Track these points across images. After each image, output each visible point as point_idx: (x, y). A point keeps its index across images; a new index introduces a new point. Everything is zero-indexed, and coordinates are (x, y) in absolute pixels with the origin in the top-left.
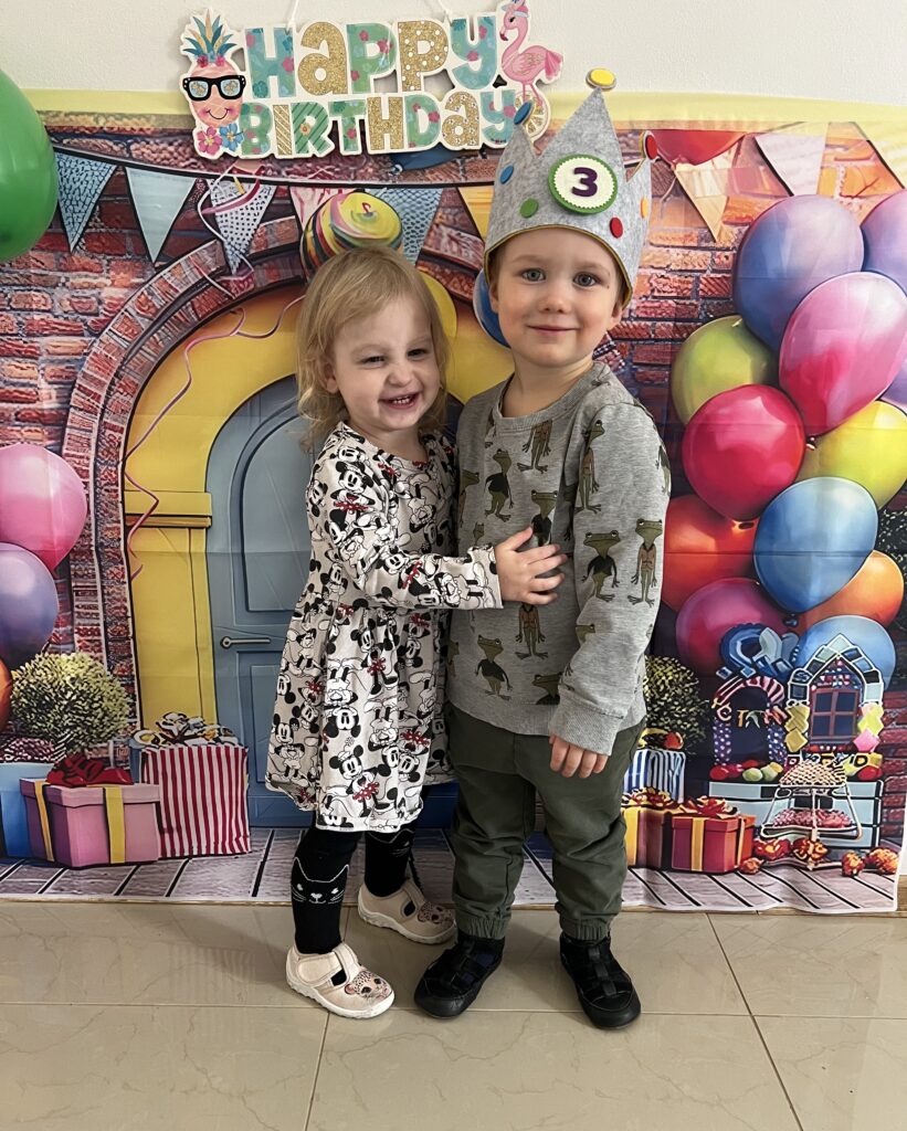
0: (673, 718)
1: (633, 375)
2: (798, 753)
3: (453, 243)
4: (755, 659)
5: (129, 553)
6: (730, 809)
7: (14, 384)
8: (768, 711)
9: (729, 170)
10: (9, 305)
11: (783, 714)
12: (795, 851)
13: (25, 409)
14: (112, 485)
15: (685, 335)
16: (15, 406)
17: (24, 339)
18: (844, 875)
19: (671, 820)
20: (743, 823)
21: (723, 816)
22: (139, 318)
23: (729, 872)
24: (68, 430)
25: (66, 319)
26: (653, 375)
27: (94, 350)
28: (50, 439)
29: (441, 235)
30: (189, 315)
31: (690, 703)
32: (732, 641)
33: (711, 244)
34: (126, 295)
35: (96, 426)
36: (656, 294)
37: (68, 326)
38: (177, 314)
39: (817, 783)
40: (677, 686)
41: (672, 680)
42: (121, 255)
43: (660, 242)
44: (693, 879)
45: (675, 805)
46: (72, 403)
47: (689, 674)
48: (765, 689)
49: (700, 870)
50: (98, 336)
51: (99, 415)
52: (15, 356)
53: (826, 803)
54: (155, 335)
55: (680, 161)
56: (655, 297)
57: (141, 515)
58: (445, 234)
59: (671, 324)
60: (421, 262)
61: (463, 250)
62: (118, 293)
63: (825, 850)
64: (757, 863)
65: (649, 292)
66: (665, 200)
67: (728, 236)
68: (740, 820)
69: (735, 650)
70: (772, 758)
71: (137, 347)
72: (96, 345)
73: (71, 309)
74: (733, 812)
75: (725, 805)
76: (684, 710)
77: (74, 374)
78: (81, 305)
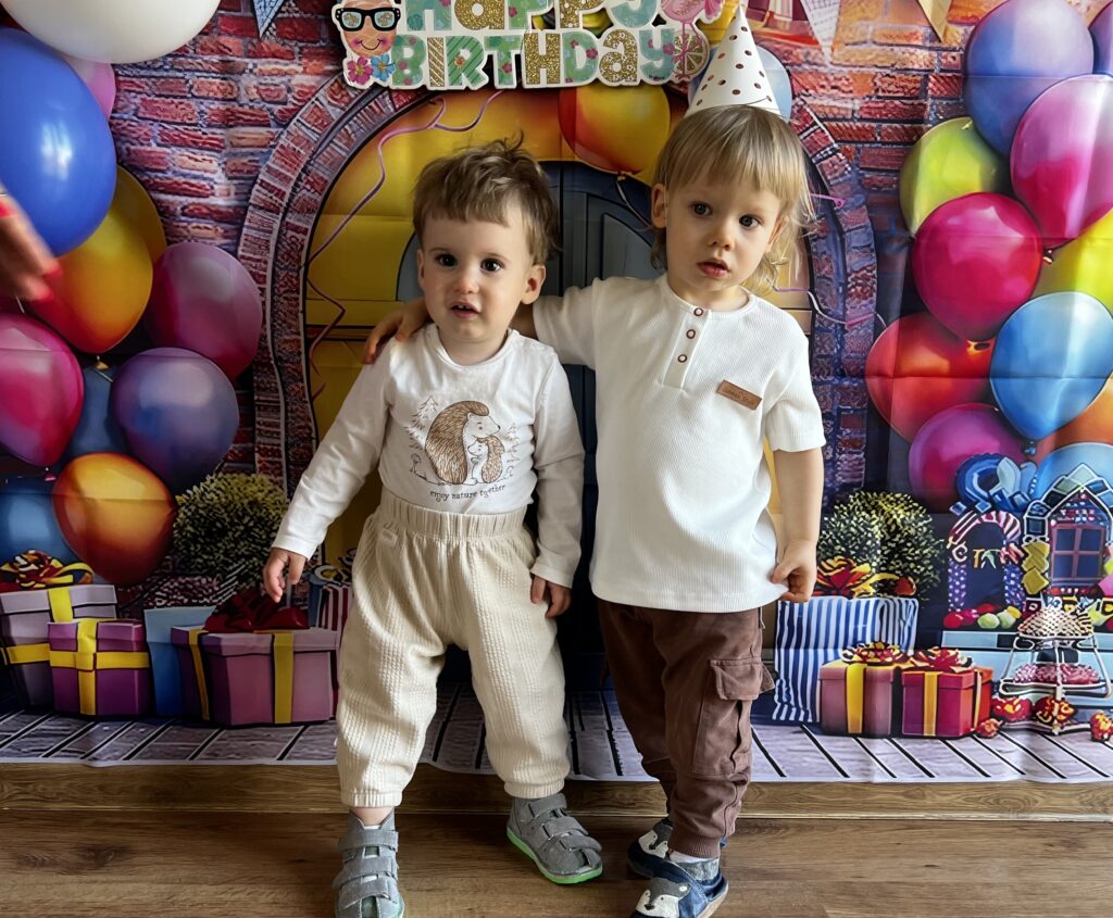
0: (905, 561)
1: (860, 182)
2: (1039, 597)
4: (992, 492)
5: (311, 369)
6: (964, 662)
7: (184, 176)
8: (1004, 549)
10: (190, 92)
11: (1019, 552)
12: (1038, 714)
13: (194, 204)
14: (293, 292)
15: (914, 138)
16: (183, 200)
17: (204, 130)
18: (1094, 740)
19: (900, 675)
20: (979, 677)
21: (956, 669)
22: (330, 108)
23: (965, 736)
24: (245, 231)
25: (251, 107)
26: (881, 181)
27: (281, 142)
28: (226, 238)
30: (385, 105)
31: (924, 543)
32: (967, 471)
33: (937, 44)
34: (318, 82)
35: (276, 226)
36: (881, 94)
37: (253, 115)
38: (372, 104)
39: (1061, 634)
40: (909, 525)
41: (903, 520)
42: (315, 42)
44: (925, 746)
45: (905, 658)
46: (251, 201)
47: (921, 511)
48: (1001, 525)
49: (934, 734)
50: (285, 127)
51: (281, 214)
52: (191, 147)
53: (1072, 656)
54: (347, 127)
56: (879, 97)
57: (324, 327)
59: (898, 126)
62: (309, 80)
63: (1071, 710)
64: (995, 725)
65: (873, 92)
67: (955, 36)
68: (976, 673)
69: (972, 484)
70: (1008, 601)
71: (328, 141)
72: (283, 137)
73: (257, 96)
74: (968, 664)
75: (959, 656)
76: (917, 552)
77: (258, 167)
78: (268, 93)
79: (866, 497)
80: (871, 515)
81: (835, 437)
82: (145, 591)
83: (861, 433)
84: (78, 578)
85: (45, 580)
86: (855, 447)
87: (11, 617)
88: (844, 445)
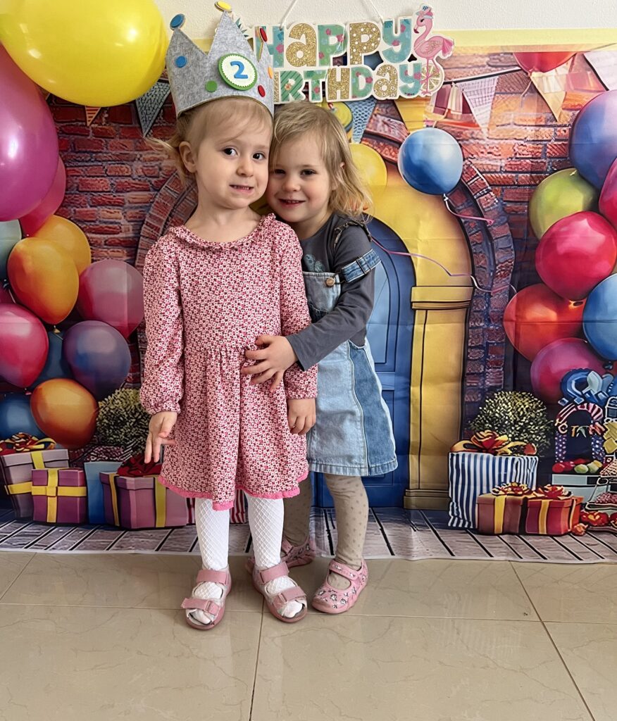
0: (529, 433)
1: (503, 209)
2: (612, 454)
3: (386, 126)
4: (584, 392)
6: (567, 493)
7: (105, 223)
8: (591, 426)
9: (567, 75)
10: (105, 173)
11: (602, 428)
12: (612, 522)
13: (111, 238)
15: (537, 182)
16: (105, 236)
17: (114, 194)
19: (527, 502)
20: (575, 501)
21: (561, 498)
23: (565, 534)
24: (139, 251)
25: (140, 180)
26: (517, 208)
27: (156, 200)
28: (128, 256)
29: (378, 121)
31: (540, 423)
32: (569, 380)
33: (554, 123)
36: (518, 156)
37: (141, 185)
40: (532, 411)
41: (528, 408)
43: (521, 123)
44: (541, 540)
45: (530, 492)
46: (142, 234)
47: (540, 403)
49: (545, 533)
50: (158, 191)
52: (107, 205)
55: (534, 70)
56: (517, 158)
58: (380, 120)
59: (528, 175)
60: (364, 139)
61: (392, 130)
62: (172, 162)
64: (583, 527)
65: (513, 155)
66: (524, 96)
67: (566, 117)
68: (573, 500)
69: (571, 386)
70: (594, 457)
71: (183, 197)
72: (157, 196)
73: (142, 174)
74: (568, 495)
75: (563, 491)
76: (537, 428)
77: (144, 215)
78: (149, 171)
79: (505, 395)
80: (508, 406)
81: (485, 360)
82: (84, 453)
83: (502, 357)
84: (47, 445)
85: (30, 447)
86: (497, 364)
87: (10, 468)
88: (491, 364)
